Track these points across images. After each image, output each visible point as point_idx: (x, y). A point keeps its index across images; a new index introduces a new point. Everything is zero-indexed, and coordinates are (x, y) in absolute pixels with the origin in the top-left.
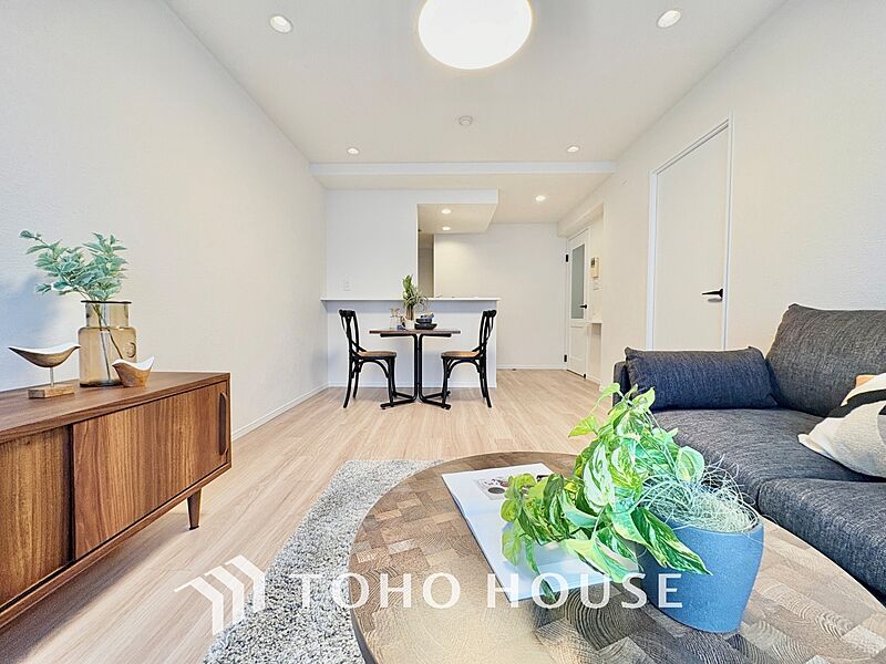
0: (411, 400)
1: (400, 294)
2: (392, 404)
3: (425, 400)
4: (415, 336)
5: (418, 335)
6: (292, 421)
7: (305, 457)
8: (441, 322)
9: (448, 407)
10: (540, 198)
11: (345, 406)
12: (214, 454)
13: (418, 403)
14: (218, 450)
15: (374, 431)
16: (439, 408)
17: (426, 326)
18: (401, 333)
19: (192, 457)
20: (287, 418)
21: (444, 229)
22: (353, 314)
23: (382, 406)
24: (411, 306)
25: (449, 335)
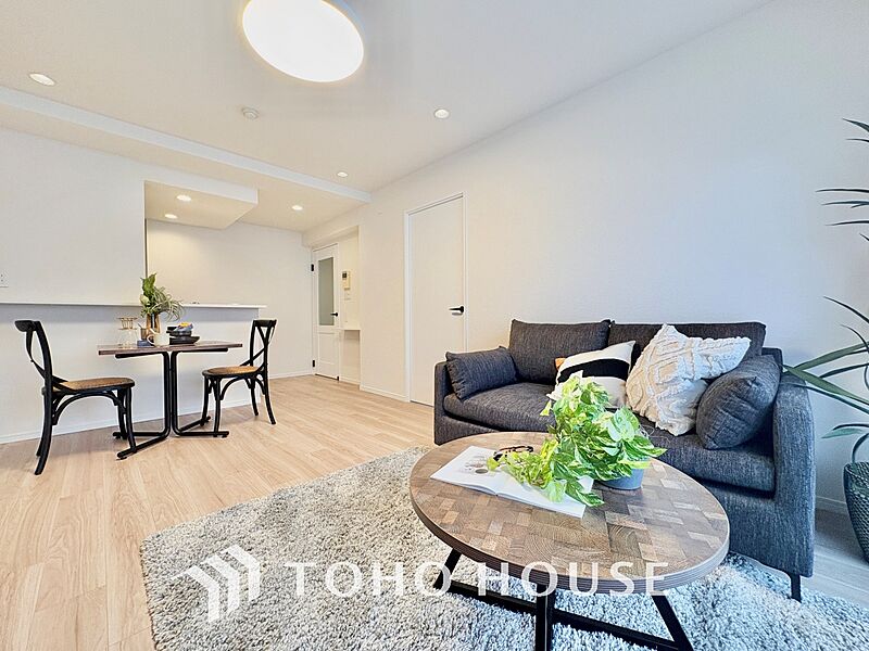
0: (161, 437)
1: (137, 297)
2: (135, 450)
3: (184, 433)
4: (165, 354)
5: (170, 353)
8: (205, 333)
9: (225, 434)
10: (297, 208)
11: (39, 473)
13: (173, 439)
16: (212, 438)
17: (183, 339)
18: (145, 351)
21: (167, 216)
22: (36, 325)
23: (119, 455)
24: (153, 314)
25: (226, 350)
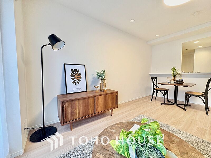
2: (165, 104)
3: (178, 105)
4: (175, 85)
6: (137, 102)
7: (134, 110)
9: (186, 110)
11: (151, 101)
12: (115, 105)
13: (175, 105)
14: (115, 104)
15: (154, 110)
16: (182, 110)
17: (179, 82)
18: (169, 84)
19: (111, 104)
20: (136, 101)
22: (156, 78)
23: (161, 103)
24: (174, 76)
25: (187, 87)
